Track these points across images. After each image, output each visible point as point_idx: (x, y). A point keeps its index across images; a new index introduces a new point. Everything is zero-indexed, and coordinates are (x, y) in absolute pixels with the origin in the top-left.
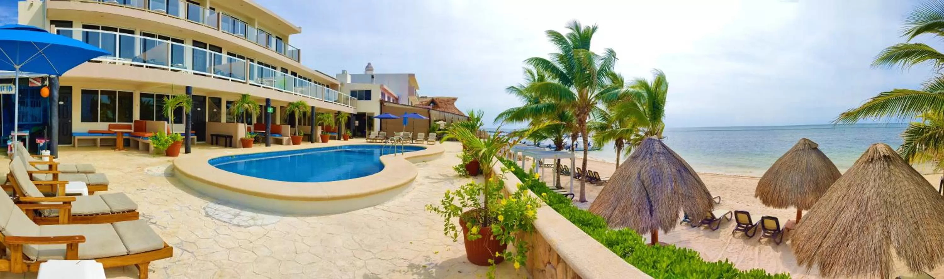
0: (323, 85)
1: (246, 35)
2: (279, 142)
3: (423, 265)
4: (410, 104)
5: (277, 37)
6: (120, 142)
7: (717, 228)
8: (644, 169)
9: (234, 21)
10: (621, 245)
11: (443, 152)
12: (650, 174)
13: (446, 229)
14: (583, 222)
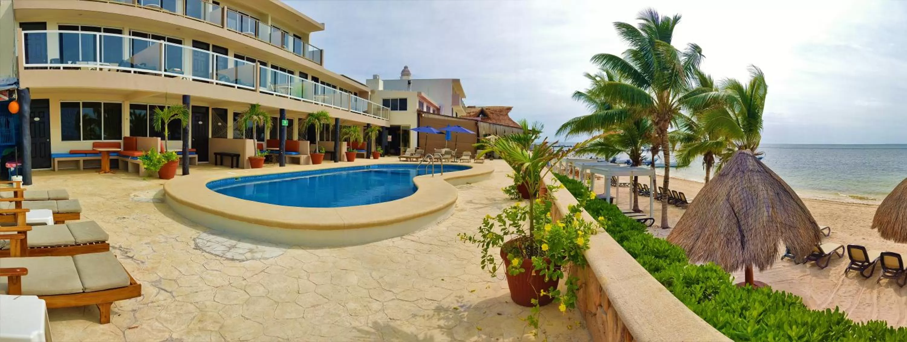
0: (350, 92)
1: (256, 33)
2: (296, 161)
3: (455, 307)
4: (454, 116)
5: (294, 35)
6: (106, 164)
7: (826, 266)
8: (733, 190)
9: (242, 16)
10: (701, 284)
11: (491, 172)
12: (742, 196)
13: (483, 262)
14: (658, 253)
